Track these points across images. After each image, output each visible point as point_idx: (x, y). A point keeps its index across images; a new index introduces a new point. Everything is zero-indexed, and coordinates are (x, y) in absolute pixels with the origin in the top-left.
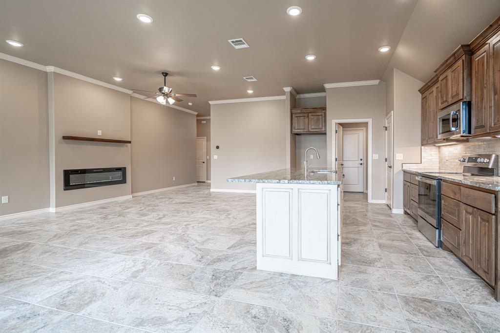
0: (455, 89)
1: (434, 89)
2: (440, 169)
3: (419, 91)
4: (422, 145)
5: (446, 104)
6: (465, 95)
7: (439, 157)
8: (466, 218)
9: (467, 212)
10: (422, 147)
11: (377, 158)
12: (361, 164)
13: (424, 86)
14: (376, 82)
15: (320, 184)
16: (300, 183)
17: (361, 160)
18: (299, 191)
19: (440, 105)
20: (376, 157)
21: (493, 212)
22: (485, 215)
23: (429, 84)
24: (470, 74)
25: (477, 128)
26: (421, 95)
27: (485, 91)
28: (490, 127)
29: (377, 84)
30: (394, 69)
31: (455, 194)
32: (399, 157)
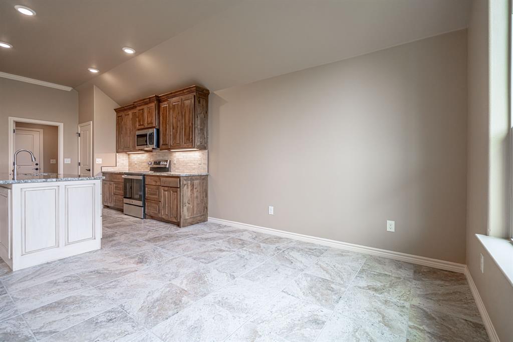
0: (149, 120)
1: (130, 113)
2: (129, 170)
3: (115, 110)
4: (117, 152)
5: (143, 127)
6: (156, 125)
7: (129, 161)
8: (164, 194)
9: (164, 190)
10: (117, 154)
11: (70, 162)
12: (37, 169)
13: (120, 108)
14: (69, 89)
15: (87, 179)
16: (69, 180)
17: (37, 164)
18: (65, 188)
19: (138, 126)
20: (68, 161)
21: (179, 186)
22: (175, 189)
23: (126, 108)
24: (159, 113)
25: (163, 145)
26: (115, 113)
27: (167, 125)
28: (171, 145)
29: (69, 91)
30: (94, 86)
31: (156, 182)
32: (98, 161)
